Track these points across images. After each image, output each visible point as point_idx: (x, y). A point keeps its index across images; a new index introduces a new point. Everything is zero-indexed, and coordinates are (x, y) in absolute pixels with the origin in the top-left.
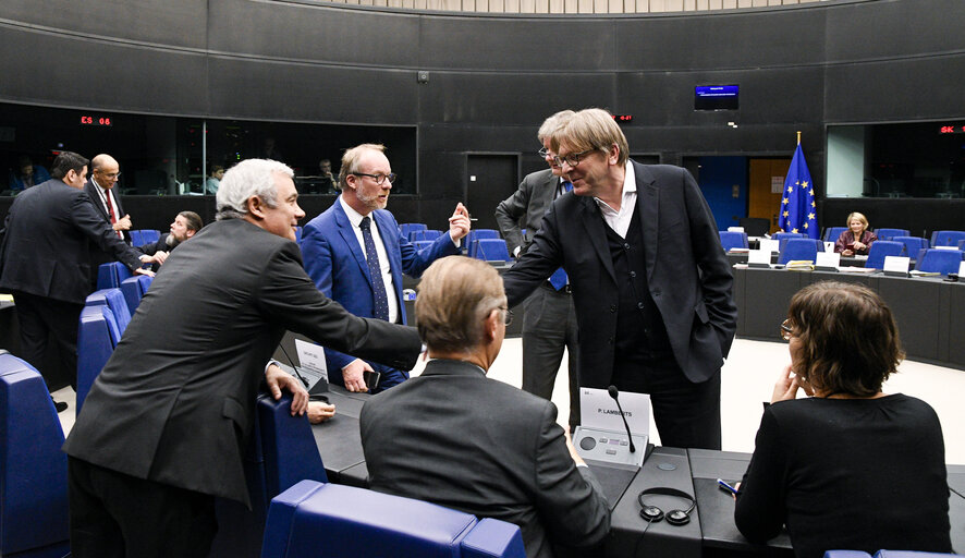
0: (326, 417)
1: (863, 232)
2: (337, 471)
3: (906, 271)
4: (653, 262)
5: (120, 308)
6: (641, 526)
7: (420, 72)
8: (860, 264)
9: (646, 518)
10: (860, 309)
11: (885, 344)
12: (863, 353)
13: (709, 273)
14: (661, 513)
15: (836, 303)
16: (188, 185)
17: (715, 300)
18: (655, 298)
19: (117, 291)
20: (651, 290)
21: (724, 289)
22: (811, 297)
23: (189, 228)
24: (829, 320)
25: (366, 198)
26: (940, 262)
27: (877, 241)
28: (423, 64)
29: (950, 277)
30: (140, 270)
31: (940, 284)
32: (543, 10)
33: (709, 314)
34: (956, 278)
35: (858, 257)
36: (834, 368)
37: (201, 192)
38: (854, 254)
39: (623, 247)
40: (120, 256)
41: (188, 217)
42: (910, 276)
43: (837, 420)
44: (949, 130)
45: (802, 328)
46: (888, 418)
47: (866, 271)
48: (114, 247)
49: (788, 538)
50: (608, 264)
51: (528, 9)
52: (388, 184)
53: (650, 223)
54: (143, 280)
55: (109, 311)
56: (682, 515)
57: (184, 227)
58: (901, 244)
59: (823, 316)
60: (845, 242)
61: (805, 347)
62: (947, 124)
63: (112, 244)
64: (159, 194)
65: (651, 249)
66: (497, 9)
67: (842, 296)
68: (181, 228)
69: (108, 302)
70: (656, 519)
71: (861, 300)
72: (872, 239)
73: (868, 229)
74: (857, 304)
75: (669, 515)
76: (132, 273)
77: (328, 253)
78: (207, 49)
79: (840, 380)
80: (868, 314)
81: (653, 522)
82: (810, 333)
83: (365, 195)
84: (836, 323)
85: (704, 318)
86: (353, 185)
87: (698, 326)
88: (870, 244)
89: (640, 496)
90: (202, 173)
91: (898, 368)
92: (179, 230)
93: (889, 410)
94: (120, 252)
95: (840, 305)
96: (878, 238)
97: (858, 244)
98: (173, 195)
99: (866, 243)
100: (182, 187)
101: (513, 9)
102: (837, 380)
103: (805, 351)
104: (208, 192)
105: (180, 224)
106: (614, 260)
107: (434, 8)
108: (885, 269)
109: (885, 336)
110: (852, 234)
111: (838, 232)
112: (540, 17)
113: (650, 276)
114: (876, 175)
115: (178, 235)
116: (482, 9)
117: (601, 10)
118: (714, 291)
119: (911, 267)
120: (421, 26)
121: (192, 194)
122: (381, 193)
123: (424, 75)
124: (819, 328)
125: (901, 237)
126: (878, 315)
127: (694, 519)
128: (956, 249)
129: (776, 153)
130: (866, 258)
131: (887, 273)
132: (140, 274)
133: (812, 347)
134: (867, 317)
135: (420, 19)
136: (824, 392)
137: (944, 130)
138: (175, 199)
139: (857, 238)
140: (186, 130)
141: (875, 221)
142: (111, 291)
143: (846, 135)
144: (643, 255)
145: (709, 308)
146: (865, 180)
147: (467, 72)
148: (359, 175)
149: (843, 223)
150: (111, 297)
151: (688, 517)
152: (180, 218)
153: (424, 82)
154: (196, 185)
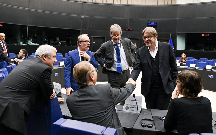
0: (62, 102)
1: (185, 58)
2: (66, 115)
3: (195, 67)
4: (160, 64)
5: (6, 73)
6: (141, 128)
7: (82, 16)
8: (184, 65)
9: (143, 126)
10: (194, 77)
11: (199, 85)
12: (195, 87)
13: (173, 69)
14: (146, 125)
15: (189, 75)
16: (23, 42)
17: (173, 75)
18: (160, 73)
19: (5, 69)
20: (159, 70)
21: (176, 73)
22: (183, 74)
23: (23, 53)
24: (187, 79)
25: (83, 47)
26: (202, 65)
27: (188, 60)
28: (83, 15)
29: (204, 69)
30: (11, 64)
31: (202, 70)
32: (112, 3)
33: (172, 78)
34: (205, 69)
35: (184, 64)
36: (188, 91)
37: (26, 44)
38: (183, 63)
39: (154, 60)
40: (6, 60)
41: (23, 50)
42: (196, 68)
43: (189, 103)
44: (204, 35)
45: (181, 81)
46: (200, 102)
47: (186, 67)
48: (4, 58)
49: (177, 131)
50: (150, 64)
51: (108, 2)
52: (89, 43)
53: (161, 55)
54: (12, 66)
55: (4, 74)
56: (151, 125)
57: (22, 53)
58: (193, 61)
59: (186, 78)
60: (181, 60)
61: (182, 85)
62: (203, 34)
63: (4, 57)
64: (15, 44)
65: (160, 61)
66: (101, 2)
67: (191, 74)
68: (21, 53)
69: (3, 72)
70: (145, 126)
71: (195, 75)
72: (187, 60)
73: (186, 57)
74: (194, 76)
75: (148, 125)
76: (9, 64)
77: (71, 59)
78: (29, 8)
79: (189, 94)
80: (196, 78)
81: (144, 127)
82: (183, 82)
83: (84, 46)
84: (189, 80)
85: (171, 79)
86: (80, 44)
87: (169, 81)
88: (187, 61)
89: (141, 121)
90: (26, 39)
91: (202, 91)
92: (21, 54)
93: (200, 100)
94: (6, 59)
95: (190, 76)
96: (188, 59)
97: (184, 61)
98: (19, 45)
99: (186, 61)
100: (21, 43)
101: (105, 2)
102: (188, 93)
103: (181, 86)
104: (28, 44)
105: (21, 52)
106: (152, 63)
107: (86, 1)
108: (190, 67)
109: (200, 83)
110: (182, 58)
111: (179, 58)
112: (111, 4)
113: (159, 67)
114: (188, 45)
115: (21, 55)
116: (97, 2)
117: (126, 3)
118: (173, 73)
119: (196, 66)
120: (82, 5)
121: (24, 44)
122: (87, 46)
123: (83, 17)
124: (185, 81)
125: (193, 59)
126: (198, 78)
127: (154, 126)
128: (205, 62)
129: (166, 39)
130: (186, 64)
131: (191, 68)
132: (11, 65)
133: (183, 85)
134: (196, 79)
135: (82, 3)
136: (185, 96)
137: (202, 35)
138: (20, 46)
139: (184, 59)
140: (23, 29)
141: (188, 55)
142: (4, 69)
143: (181, 35)
144: (158, 62)
145: (172, 77)
146: (185, 46)
147: (93, 17)
148: (82, 41)
149: (181, 56)
150: (4, 71)
151: (152, 126)
152: (21, 51)
153: (83, 19)
154: (25, 42)
